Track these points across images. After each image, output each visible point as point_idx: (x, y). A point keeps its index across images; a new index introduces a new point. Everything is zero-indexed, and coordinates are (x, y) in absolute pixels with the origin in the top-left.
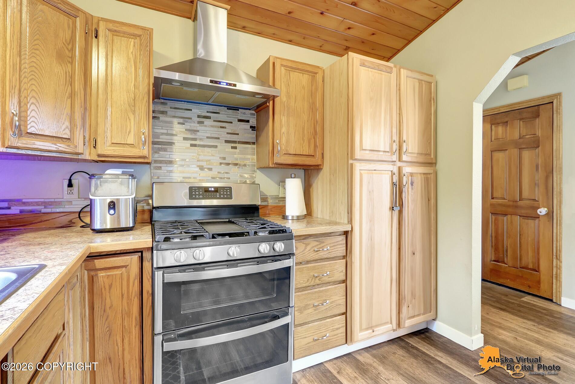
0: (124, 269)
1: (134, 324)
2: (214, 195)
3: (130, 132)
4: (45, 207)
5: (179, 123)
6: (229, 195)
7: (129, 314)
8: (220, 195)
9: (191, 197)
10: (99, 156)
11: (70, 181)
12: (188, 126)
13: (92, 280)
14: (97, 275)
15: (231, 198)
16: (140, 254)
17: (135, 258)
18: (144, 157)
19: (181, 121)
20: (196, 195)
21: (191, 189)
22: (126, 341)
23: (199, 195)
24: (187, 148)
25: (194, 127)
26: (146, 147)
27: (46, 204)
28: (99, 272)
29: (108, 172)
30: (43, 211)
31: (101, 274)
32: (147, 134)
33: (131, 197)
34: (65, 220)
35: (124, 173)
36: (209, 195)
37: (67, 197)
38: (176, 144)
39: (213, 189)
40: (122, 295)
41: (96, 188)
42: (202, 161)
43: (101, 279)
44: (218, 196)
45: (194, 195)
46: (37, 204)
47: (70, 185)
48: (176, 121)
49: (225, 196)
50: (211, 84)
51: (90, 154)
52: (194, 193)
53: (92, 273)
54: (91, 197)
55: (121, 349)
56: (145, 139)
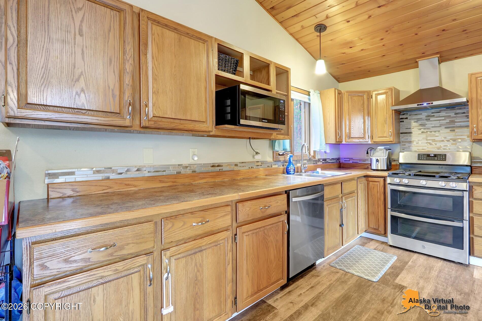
0: (378, 183)
1: (382, 203)
2: (433, 158)
3: (385, 132)
4: (360, 161)
5: (414, 122)
6: (444, 158)
7: (380, 199)
8: (438, 158)
9: (419, 159)
10: (374, 142)
11: (367, 151)
12: (420, 122)
13: (368, 184)
14: (369, 183)
15: (445, 160)
16: (384, 178)
17: (382, 179)
18: (391, 141)
19: (416, 120)
20: (422, 158)
21: (419, 155)
22: (379, 209)
23: (424, 158)
24: (419, 134)
25: (424, 122)
26: (392, 137)
27: (360, 160)
28: (370, 182)
29: (378, 148)
30: (359, 162)
31: (371, 183)
32: (392, 132)
33: (385, 158)
34: (366, 166)
35: (385, 148)
36: (430, 158)
37: (366, 158)
38: (413, 133)
39: (433, 155)
40: (378, 192)
41: (373, 154)
42: (429, 140)
43: (371, 185)
44: (436, 159)
45: (420, 158)
46: (357, 160)
47: (367, 153)
48: (412, 121)
49: (441, 159)
50: (418, 106)
51: (371, 141)
52: (420, 157)
53: (368, 182)
54: (371, 157)
55: (377, 211)
56: (391, 134)
